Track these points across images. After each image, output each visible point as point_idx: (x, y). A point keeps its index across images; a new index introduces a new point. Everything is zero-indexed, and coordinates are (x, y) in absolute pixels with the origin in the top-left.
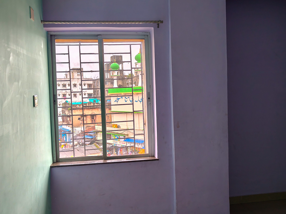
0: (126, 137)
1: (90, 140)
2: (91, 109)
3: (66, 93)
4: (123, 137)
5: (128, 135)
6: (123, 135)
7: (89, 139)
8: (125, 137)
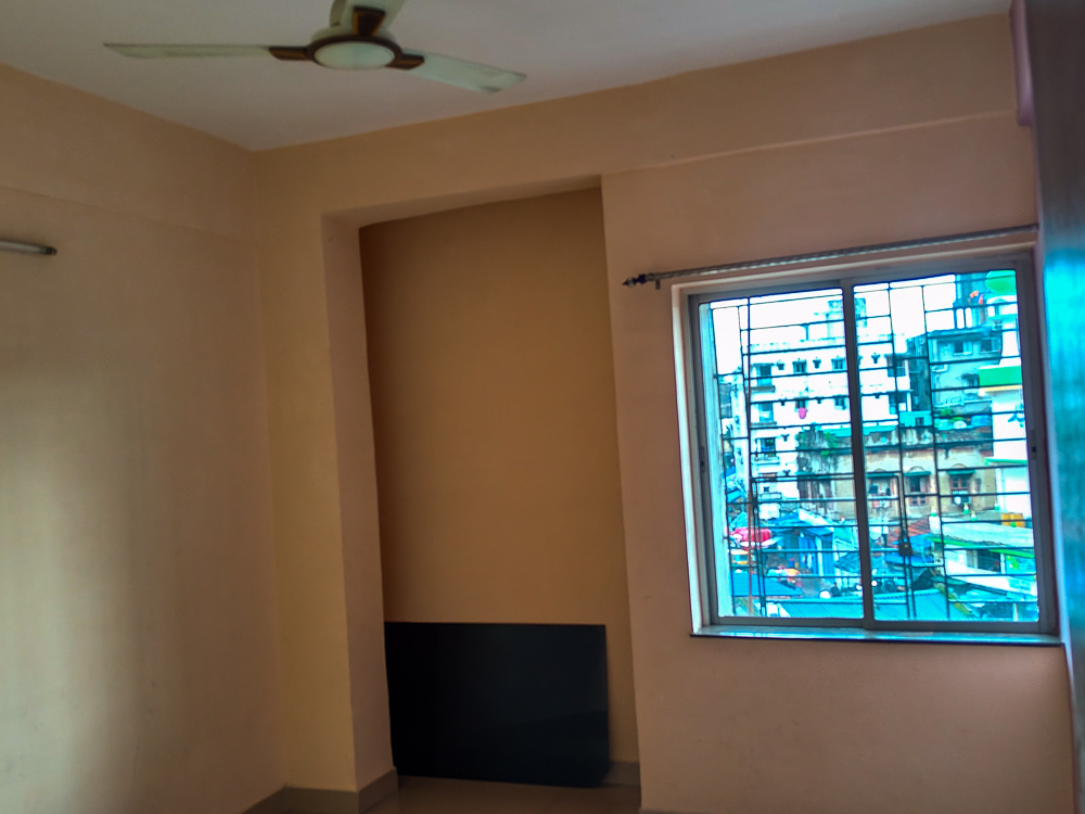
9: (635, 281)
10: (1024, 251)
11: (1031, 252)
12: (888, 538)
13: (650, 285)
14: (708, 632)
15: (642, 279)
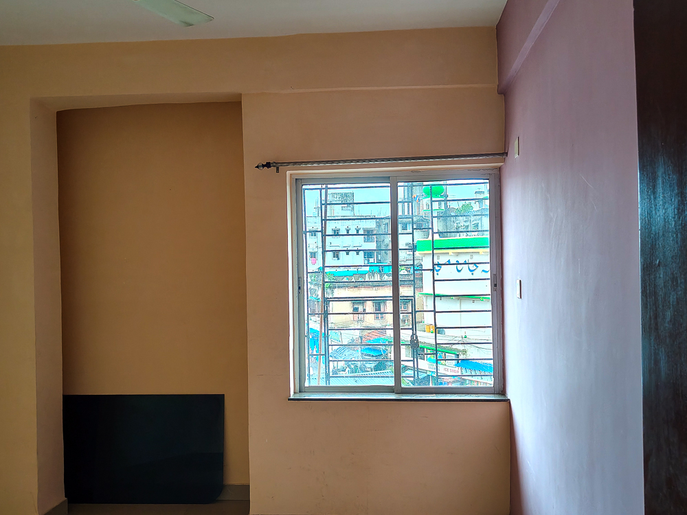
0: (461, 357)
1: (374, 358)
2: (375, 286)
3: (316, 250)
4: (453, 357)
5: (465, 352)
6: (453, 352)
7: (373, 356)
8: (458, 355)
9: (263, 166)
10: (495, 168)
11: (500, 169)
12: (363, 339)
13: (273, 169)
14: (297, 397)
15: (268, 165)
